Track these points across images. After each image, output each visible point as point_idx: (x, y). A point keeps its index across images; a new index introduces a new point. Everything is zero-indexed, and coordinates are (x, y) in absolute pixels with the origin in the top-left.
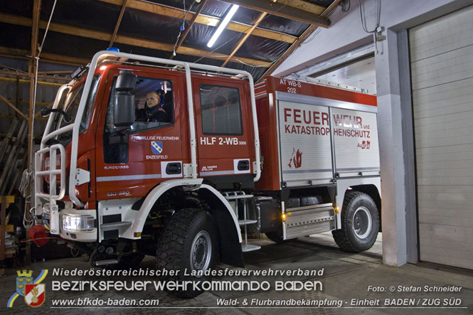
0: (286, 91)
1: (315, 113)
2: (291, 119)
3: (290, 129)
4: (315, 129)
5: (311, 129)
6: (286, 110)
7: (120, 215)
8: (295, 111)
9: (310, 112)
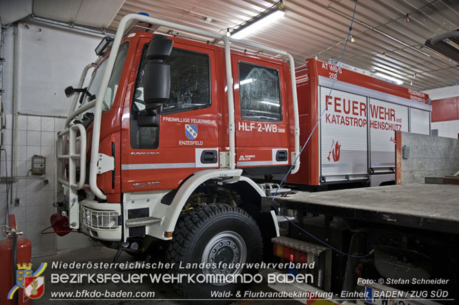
0: (328, 76)
1: (354, 102)
2: (331, 107)
3: (331, 118)
4: (353, 120)
5: (350, 120)
6: (327, 97)
7: (148, 209)
8: (336, 99)
9: (349, 101)
